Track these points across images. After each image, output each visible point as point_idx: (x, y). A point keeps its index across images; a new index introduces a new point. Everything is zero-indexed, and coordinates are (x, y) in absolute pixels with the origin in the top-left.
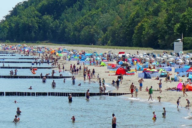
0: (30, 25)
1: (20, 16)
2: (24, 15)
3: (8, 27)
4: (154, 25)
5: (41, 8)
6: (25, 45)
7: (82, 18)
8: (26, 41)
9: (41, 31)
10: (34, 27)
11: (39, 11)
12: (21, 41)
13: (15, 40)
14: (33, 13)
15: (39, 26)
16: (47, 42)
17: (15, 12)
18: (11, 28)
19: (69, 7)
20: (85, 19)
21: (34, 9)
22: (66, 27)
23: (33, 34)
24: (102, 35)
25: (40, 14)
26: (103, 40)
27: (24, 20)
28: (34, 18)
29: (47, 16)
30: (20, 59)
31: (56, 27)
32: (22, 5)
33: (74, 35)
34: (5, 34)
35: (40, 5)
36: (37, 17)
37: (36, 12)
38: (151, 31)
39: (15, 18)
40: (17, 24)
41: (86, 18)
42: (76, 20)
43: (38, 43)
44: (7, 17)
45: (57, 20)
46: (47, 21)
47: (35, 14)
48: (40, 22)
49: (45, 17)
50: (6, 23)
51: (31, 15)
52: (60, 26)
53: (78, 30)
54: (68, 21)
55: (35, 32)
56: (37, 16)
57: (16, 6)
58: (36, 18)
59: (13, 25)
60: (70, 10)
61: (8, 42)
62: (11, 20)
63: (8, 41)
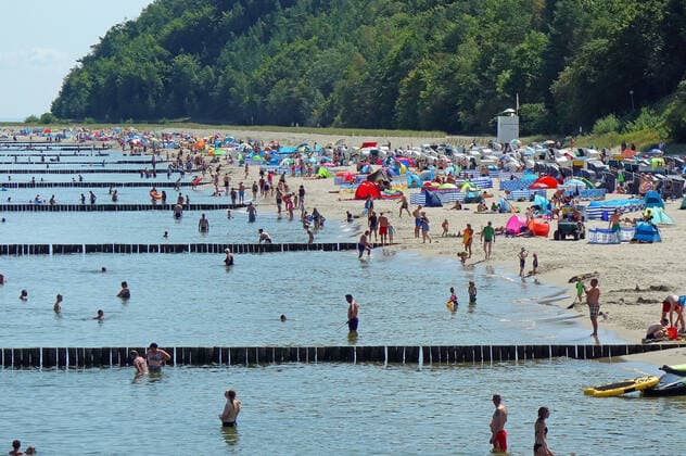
0: (144, 78)
1: (119, 59)
2: (128, 55)
3: (89, 85)
4: (447, 76)
5: (169, 37)
6: (132, 129)
7: (271, 61)
8: (134, 119)
9: (171, 96)
10: (152, 83)
11: (164, 44)
12: (122, 120)
13: (107, 116)
14: (152, 50)
15: (165, 83)
16: (185, 122)
17: (106, 48)
18: (96, 87)
19: (238, 34)
20: (277, 64)
21: (153, 40)
22: (231, 83)
23: (152, 104)
24: (321, 102)
25: (166, 53)
26: (323, 114)
27: (129, 66)
28: (153, 61)
29: (186, 58)
30: (119, 162)
31: (207, 83)
32: (124, 31)
33: (252, 103)
34: (81, 103)
35: (166, 30)
36: (159, 60)
37: (157, 47)
38: (442, 91)
39: (107, 64)
40: (112, 79)
41: (279, 60)
42: (255, 66)
43: (163, 123)
44: (86, 61)
45: (208, 67)
46: (186, 70)
47: (155, 51)
48: (168, 71)
49: (180, 60)
50: (85, 75)
51: (146, 56)
52: (216, 81)
53: (261, 89)
54: (236, 68)
55: (156, 98)
56: (160, 57)
57: (108, 33)
58: (158, 63)
59: (101, 80)
60: (240, 41)
61: (89, 123)
62: (97, 69)
63: (91, 119)
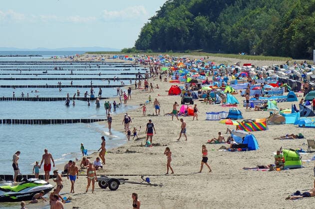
0: (179, 29)
1: (167, 18)
2: (172, 16)
3: (152, 32)
4: (303, 28)
5: (193, 7)
6: (168, 56)
7: (243, 19)
8: (173, 50)
9: (193, 37)
10: (183, 31)
11: (191, 10)
12: (167, 51)
13: (159, 49)
14: (183, 13)
15: (190, 31)
16: (199, 52)
17: (162, 12)
18: (155, 33)
19: (229, 5)
20: (245, 21)
21: (185, 8)
22: (223, 31)
23: (183, 42)
24: (258, 41)
25: (192, 15)
26: (259, 48)
27: (172, 22)
28: (184, 19)
29: (201, 18)
31: (212, 31)
32: (172, 3)
33: (232, 41)
34: (147, 42)
35: (191, 4)
36: (187, 19)
37: (187, 12)
38: (302, 35)
39: (162, 20)
40: (163, 29)
41: (246, 19)
42: (235, 22)
43: (187, 52)
44: (153, 19)
45: (212, 23)
46: (201, 24)
47: (185, 14)
48: (192, 25)
49: (198, 19)
50: (151, 27)
51: (181, 17)
52: (217, 30)
53: (235, 34)
54: (227, 23)
55: (185, 39)
56: (188, 17)
57: (164, 4)
58: (187, 20)
59: (158, 29)
60: (229, 9)
61: (150, 52)
62: (156, 24)
63: (150, 50)
